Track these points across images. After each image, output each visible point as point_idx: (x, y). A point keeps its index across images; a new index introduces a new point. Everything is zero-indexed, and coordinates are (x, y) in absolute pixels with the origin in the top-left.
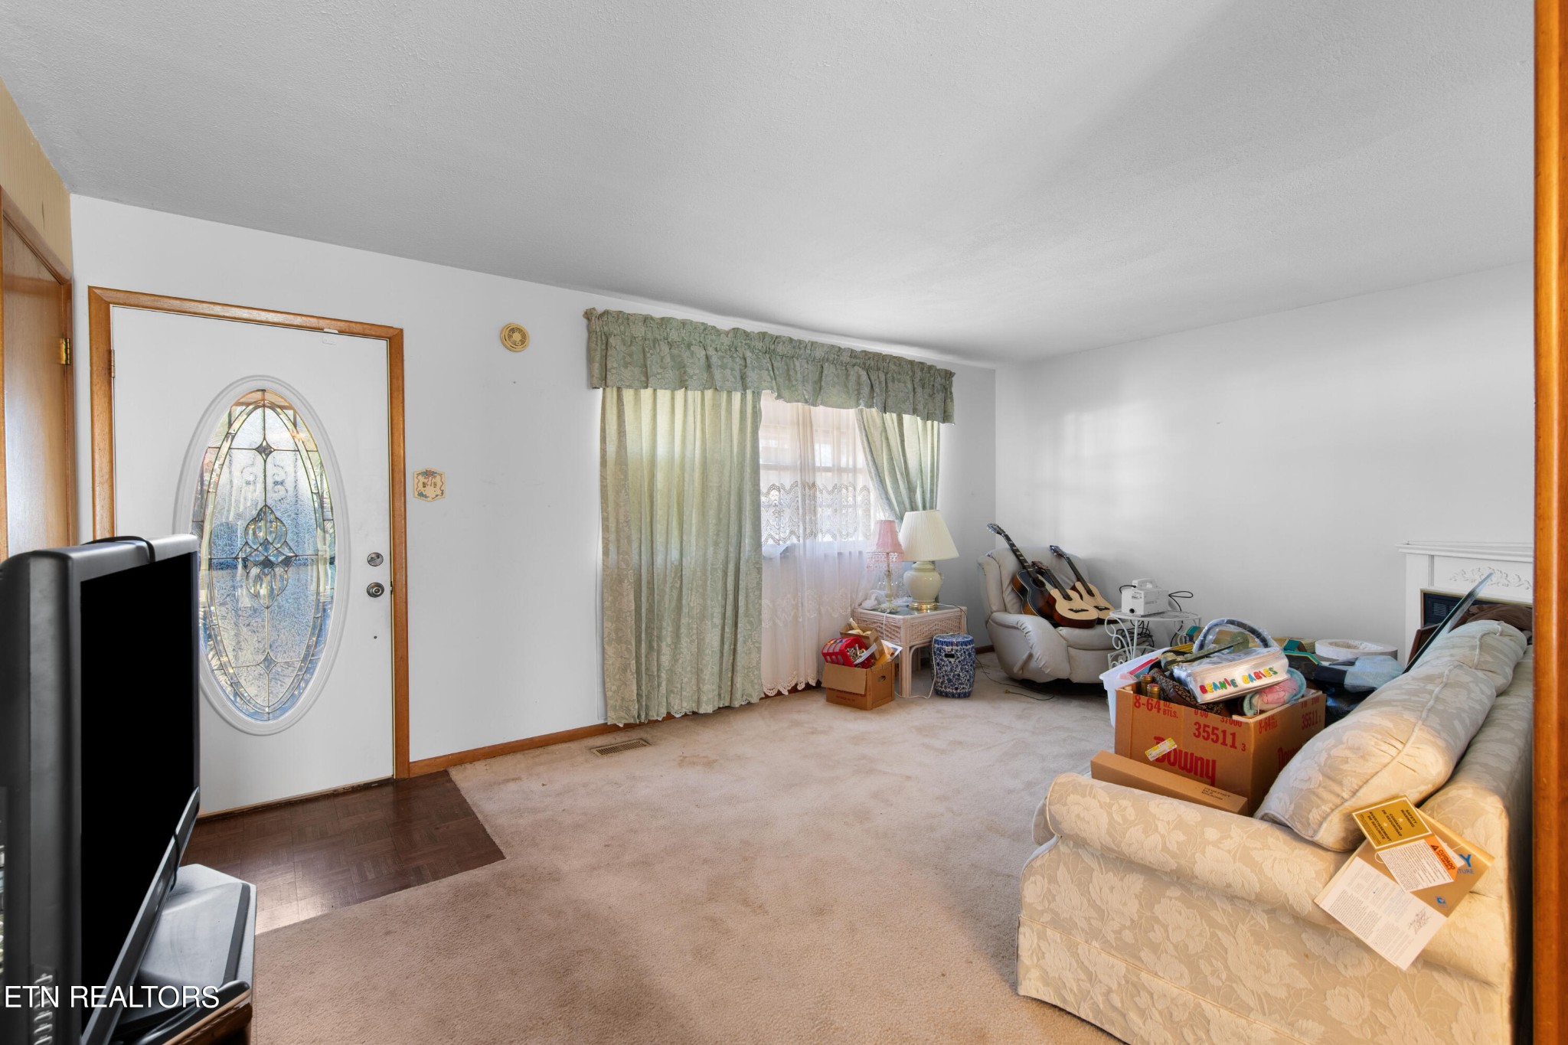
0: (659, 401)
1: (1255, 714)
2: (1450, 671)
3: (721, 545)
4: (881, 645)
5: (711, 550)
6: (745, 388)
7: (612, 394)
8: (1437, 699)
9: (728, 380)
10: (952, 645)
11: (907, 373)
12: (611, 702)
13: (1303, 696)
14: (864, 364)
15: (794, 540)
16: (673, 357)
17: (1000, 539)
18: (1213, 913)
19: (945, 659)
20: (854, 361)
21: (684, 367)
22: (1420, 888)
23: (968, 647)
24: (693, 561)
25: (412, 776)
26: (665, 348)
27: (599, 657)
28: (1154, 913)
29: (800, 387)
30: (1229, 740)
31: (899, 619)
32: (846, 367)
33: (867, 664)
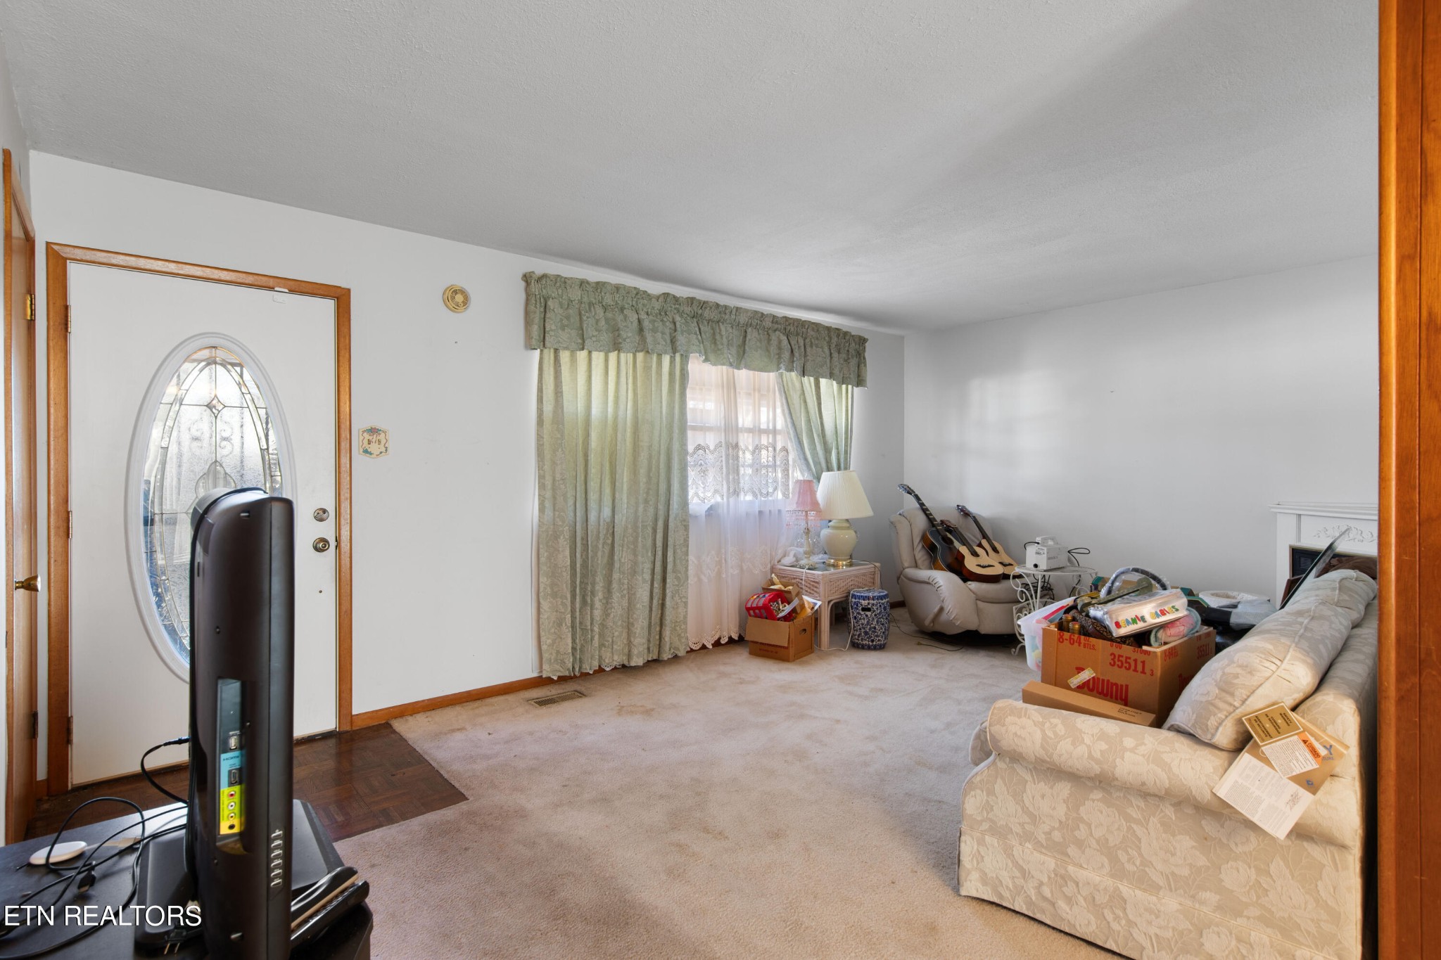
0: (594, 363)
1: (1161, 645)
2: (1316, 607)
3: (651, 503)
4: (801, 599)
5: (641, 509)
6: (674, 351)
7: (549, 355)
8: (1306, 629)
9: (659, 344)
10: (869, 599)
11: (825, 339)
12: (546, 656)
13: (1197, 632)
14: (785, 329)
15: (719, 499)
16: (607, 320)
17: (911, 498)
18: (1130, 810)
19: (862, 613)
20: (776, 326)
21: (618, 330)
22: (1294, 774)
23: (883, 602)
24: (624, 518)
25: (354, 729)
26: (600, 311)
27: (534, 611)
28: (1079, 814)
29: (726, 351)
30: (1140, 668)
31: (818, 575)
32: (768, 332)
33: (789, 618)
